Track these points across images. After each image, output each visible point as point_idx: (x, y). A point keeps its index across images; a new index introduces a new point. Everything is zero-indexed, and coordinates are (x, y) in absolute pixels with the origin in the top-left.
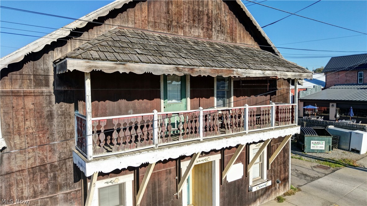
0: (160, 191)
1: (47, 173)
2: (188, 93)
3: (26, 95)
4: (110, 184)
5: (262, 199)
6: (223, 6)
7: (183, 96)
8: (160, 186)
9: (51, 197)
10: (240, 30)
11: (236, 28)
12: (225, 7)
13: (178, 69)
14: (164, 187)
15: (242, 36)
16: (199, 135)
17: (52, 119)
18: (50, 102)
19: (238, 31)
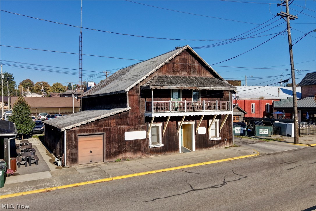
0: (171, 132)
1: (138, 119)
2: (181, 96)
3: (134, 95)
4: (155, 126)
5: (216, 146)
6: (195, 61)
7: (179, 97)
8: (171, 130)
9: (139, 126)
10: (203, 70)
11: (201, 69)
12: (196, 62)
13: (177, 87)
14: (172, 131)
15: (204, 72)
16: (185, 110)
17: (140, 103)
18: (139, 98)
19: (202, 70)
